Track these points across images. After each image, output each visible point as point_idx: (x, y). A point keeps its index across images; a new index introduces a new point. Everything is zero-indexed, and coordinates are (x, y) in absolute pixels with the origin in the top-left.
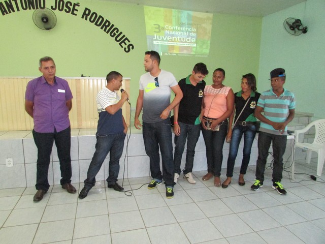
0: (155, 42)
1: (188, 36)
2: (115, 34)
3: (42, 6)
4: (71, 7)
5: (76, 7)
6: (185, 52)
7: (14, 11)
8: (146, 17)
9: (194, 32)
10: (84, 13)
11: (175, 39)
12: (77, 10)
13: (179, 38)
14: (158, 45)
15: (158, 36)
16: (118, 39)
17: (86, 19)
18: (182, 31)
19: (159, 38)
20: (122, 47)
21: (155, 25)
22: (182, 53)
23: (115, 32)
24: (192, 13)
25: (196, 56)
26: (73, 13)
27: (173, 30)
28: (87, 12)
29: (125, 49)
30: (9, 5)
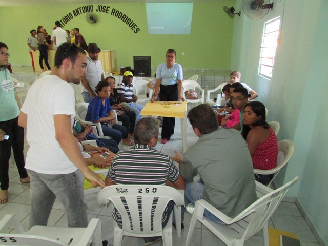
3: (92, 10)
4: (106, 9)
5: (108, 9)
7: (79, 14)
10: (112, 12)
16: (131, 25)
17: (113, 15)
20: (133, 30)
23: (129, 21)
26: (107, 12)
28: (114, 11)
29: (135, 31)
30: (78, 11)
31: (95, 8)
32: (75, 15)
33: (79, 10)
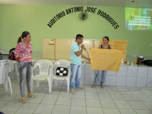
0: (129, 24)
1: (146, 21)
2: (111, 21)
3: (82, 10)
4: (93, 10)
5: (95, 10)
6: (144, 28)
7: (71, 13)
8: (126, 13)
9: (149, 19)
10: (98, 12)
11: (139, 22)
12: (95, 11)
13: (141, 22)
14: (130, 25)
15: (131, 21)
16: (112, 23)
17: (99, 15)
18: (143, 18)
19: (131, 22)
20: (113, 26)
21: (130, 16)
22: (142, 29)
23: (111, 20)
24: (149, 9)
25: (150, 30)
26: (94, 12)
27: (139, 18)
28: (100, 12)
29: (115, 27)
30: (70, 11)
31: (85, 8)
32: (67, 13)
33: (71, 9)
